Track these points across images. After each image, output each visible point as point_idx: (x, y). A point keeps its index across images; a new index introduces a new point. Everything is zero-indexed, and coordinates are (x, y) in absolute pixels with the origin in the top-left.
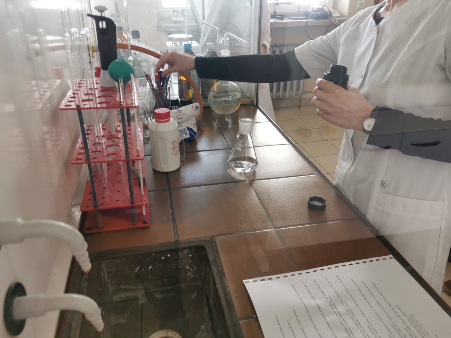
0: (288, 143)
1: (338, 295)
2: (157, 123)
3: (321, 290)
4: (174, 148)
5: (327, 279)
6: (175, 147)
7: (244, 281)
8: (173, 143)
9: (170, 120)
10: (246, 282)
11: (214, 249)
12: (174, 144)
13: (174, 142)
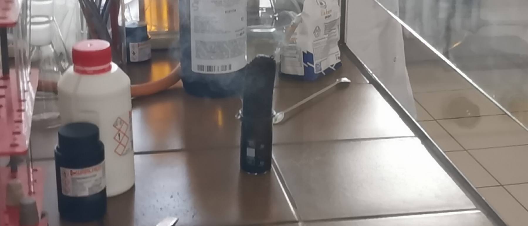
0: (413, 135)
2: (77, 75)
4: (117, 137)
6: (121, 135)
8: (115, 126)
9: (110, 68)
12: (119, 126)
13: (119, 123)
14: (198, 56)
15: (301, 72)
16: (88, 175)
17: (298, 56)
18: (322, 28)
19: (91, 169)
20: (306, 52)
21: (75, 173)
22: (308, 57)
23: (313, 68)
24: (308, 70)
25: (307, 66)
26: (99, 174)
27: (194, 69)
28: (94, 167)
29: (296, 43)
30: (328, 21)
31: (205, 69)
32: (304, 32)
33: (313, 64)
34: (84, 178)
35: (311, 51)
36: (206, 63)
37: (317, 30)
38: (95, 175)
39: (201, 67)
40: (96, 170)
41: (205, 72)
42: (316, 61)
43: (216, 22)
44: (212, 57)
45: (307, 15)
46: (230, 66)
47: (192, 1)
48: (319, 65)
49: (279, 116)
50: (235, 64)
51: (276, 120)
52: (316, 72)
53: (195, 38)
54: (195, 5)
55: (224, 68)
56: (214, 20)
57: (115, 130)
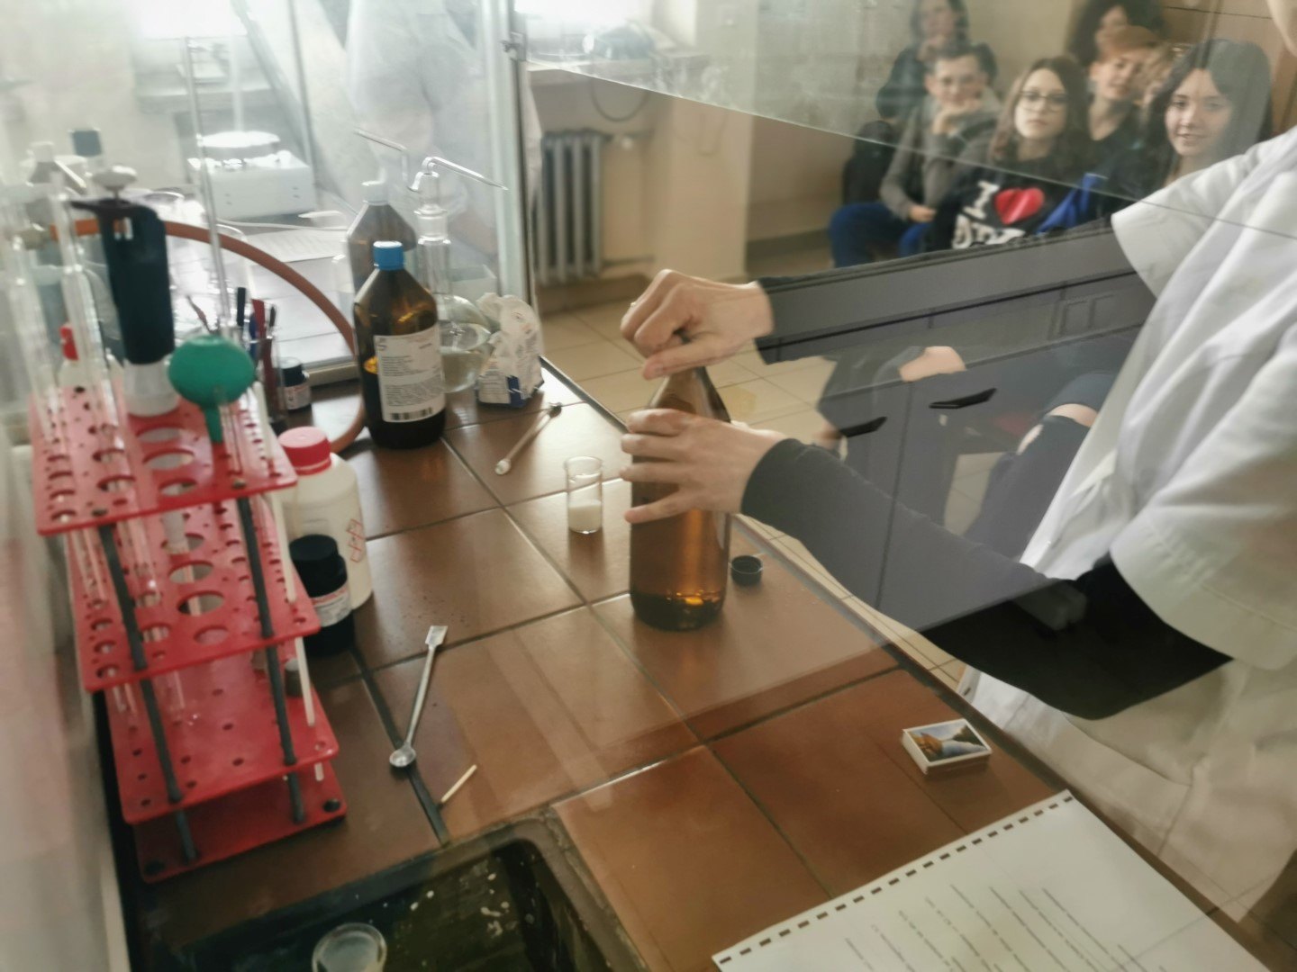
1: (971, 947)
3: (927, 942)
4: (352, 544)
5: (930, 903)
6: (357, 539)
7: (717, 958)
8: (349, 530)
9: (328, 465)
10: (723, 961)
11: (560, 844)
12: (352, 530)
13: (351, 525)
14: (390, 403)
15: (505, 399)
16: (333, 600)
17: (500, 382)
18: (524, 345)
19: (336, 593)
20: (510, 377)
21: (317, 602)
22: (513, 382)
23: (518, 394)
24: (515, 397)
25: (512, 392)
26: (345, 595)
27: (387, 418)
28: (339, 590)
29: (495, 367)
30: (528, 337)
31: (402, 416)
32: (505, 354)
33: (518, 388)
34: (328, 605)
35: (516, 375)
36: (401, 410)
37: (519, 351)
38: (341, 599)
39: (396, 416)
40: (342, 592)
41: (402, 421)
42: (522, 385)
43: (410, 361)
44: (409, 402)
45: (506, 334)
46: (430, 410)
47: (377, 338)
48: (525, 389)
49: (504, 465)
50: (436, 406)
51: (501, 470)
52: (524, 397)
53: (385, 382)
54: (382, 344)
55: (424, 412)
56: (407, 359)
57: (350, 536)
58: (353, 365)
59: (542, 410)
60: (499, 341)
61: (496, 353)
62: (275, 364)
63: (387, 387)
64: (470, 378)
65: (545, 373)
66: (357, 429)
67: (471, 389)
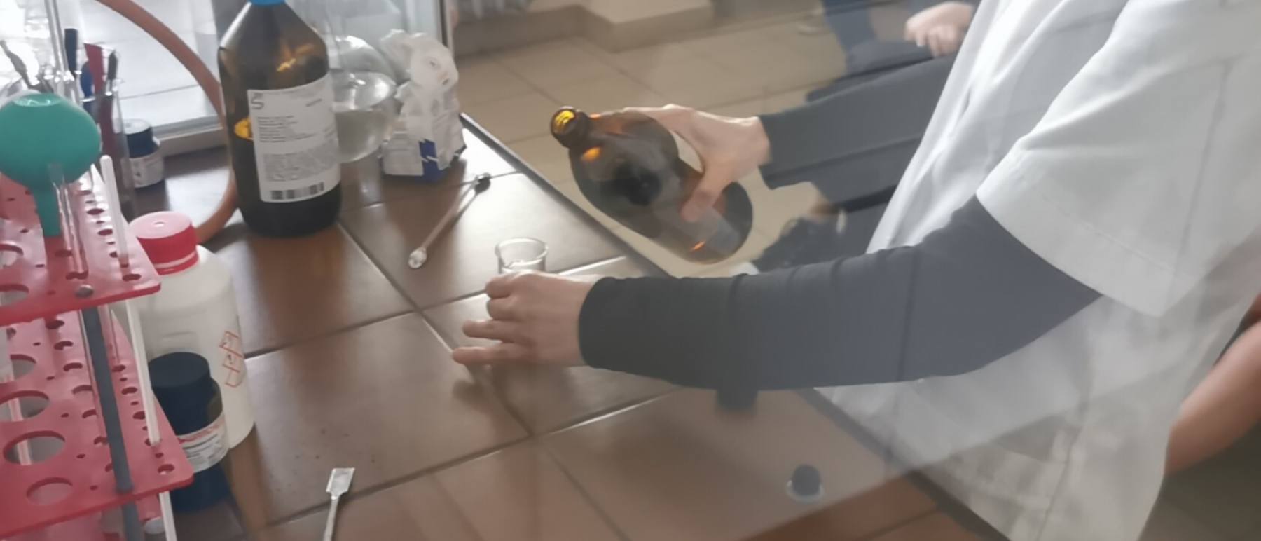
4: (227, 363)
6: (233, 357)
8: (222, 346)
9: (195, 259)
12: (228, 345)
13: (227, 340)
14: (270, 178)
15: (418, 170)
16: (205, 438)
17: (410, 148)
18: (441, 101)
19: (209, 428)
20: (423, 141)
22: (427, 148)
23: (435, 164)
24: (430, 167)
25: (426, 161)
26: (220, 430)
27: (266, 197)
28: (212, 425)
29: (404, 129)
30: (446, 88)
31: (284, 195)
32: (416, 112)
33: (434, 156)
34: (199, 444)
35: (431, 139)
36: (284, 186)
38: (216, 435)
39: (277, 194)
40: (216, 427)
41: (285, 200)
42: (439, 152)
43: (294, 123)
44: (294, 177)
45: (416, 85)
46: (322, 186)
47: (251, 93)
48: (443, 157)
49: (419, 255)
50: (328, 180)
51: (416, 262)
52: (441, 168)
53: (262, 150)
54: (256, 100)
55: (313, 189)
56: (291, 120)
57: (225, 353)
58: (219, 127)
59: (465, 183)
60: (408, 94)
61: (403, 110)
62: (116, 129)
63: (266, 157)
64: (372, 143)
65: (467, 135)
66: (225, 211)
67: (372, 156)
